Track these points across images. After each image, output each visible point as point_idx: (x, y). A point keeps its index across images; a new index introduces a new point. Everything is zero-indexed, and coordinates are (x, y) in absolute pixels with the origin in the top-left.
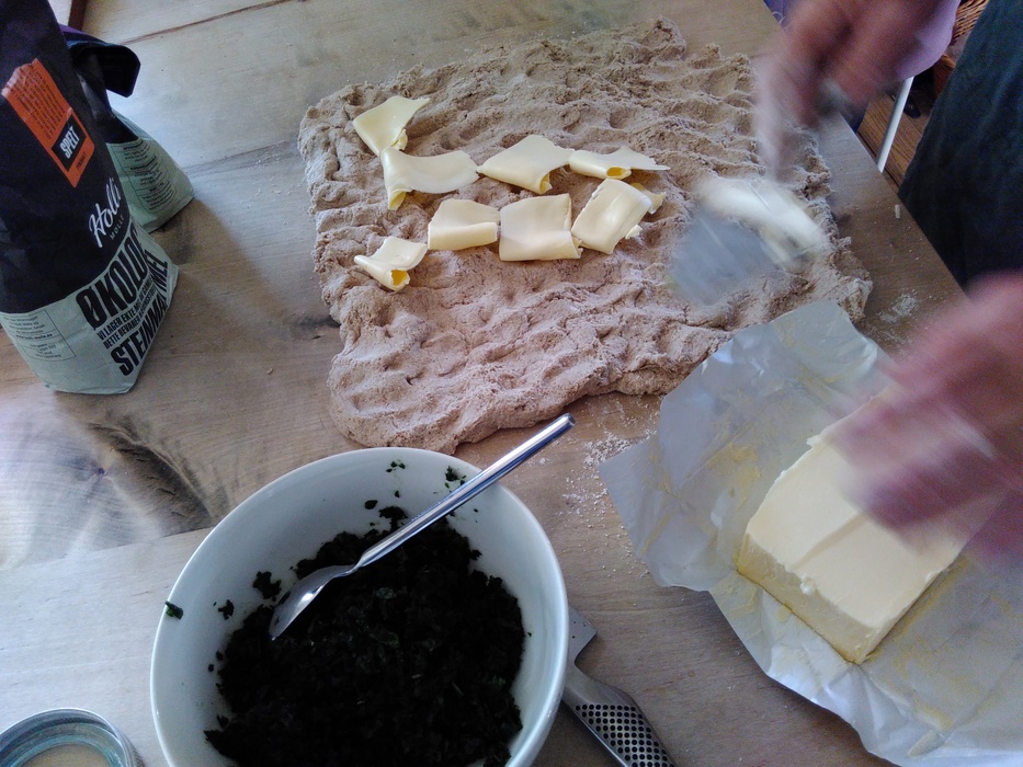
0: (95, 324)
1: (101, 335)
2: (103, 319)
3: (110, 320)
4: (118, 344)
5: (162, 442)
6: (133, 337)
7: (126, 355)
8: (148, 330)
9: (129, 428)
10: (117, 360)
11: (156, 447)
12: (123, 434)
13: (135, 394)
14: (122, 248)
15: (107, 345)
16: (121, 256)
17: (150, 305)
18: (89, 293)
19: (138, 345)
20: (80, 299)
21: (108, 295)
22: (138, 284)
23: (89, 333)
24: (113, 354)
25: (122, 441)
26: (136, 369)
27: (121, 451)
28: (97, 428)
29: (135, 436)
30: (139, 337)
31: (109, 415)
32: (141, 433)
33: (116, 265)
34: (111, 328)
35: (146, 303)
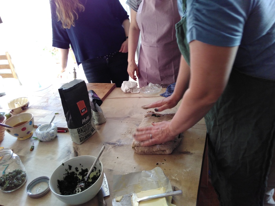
0: (79, 133)
1: (79, 135)
2: (80, 133)
3: (81, 133)
4: (81, 137)
5: (79, 152)
7: (82, 139)
8: (86, 137)
9: (77, 149)
10: (80, 139)
11: (78, 152)
12: (76, 149)
13: (81, 145)
15: (79, 137)
16: (86, 126)
17: (88, 134)
18: (79, 129)
19: (84, 138)
20: (78, 129)
21: (82, 130)
22: (87, 130)
23: (77, 134)
24: (80, 138)
25: (75, 150)
26: (82, 142)
27: (75, 151)
28: (74, 148)
29: (77, 150)
31: (76, 147)
32: (78, 150)
33: (84, 127)
34: (81, 135)
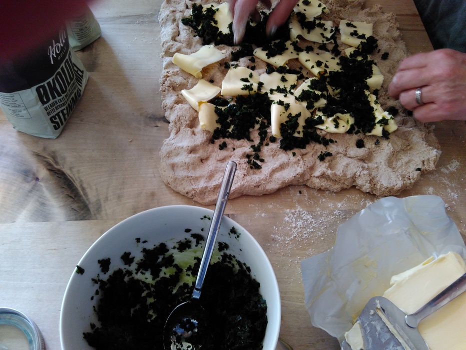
0: (43, 103)
1: (46, 109)
2: (48, 100)
3: (52, 101)
4: (54, 114)
5: (71, 169)
6: (62, 111)
7: (58, 120)
8: (70, 108)
9: (54, 158)
10: (52, 122)
11: (67, 171)
12: (51, 161)
13: (60, 140)
14: (63, 65)
15: (49, 114)
16: (62, 69)
17: (73, 95)
18: (43, 87)
19: (64, 115)
20: (38, 90)
21: (53, 89)
22: (69, 85)
23: (39, 107)
24: (51, 119)
25: (50, 165)
26: (62, 127)
27: (50, 170)
29: (57, 163)
30: (65, 112)
31: (45, 149)
32: (60, 162)
33: (59, 74)
34: (52, 105)
35: (71, 94)
